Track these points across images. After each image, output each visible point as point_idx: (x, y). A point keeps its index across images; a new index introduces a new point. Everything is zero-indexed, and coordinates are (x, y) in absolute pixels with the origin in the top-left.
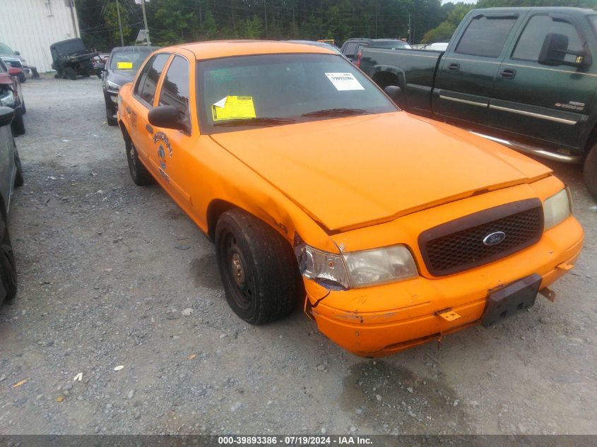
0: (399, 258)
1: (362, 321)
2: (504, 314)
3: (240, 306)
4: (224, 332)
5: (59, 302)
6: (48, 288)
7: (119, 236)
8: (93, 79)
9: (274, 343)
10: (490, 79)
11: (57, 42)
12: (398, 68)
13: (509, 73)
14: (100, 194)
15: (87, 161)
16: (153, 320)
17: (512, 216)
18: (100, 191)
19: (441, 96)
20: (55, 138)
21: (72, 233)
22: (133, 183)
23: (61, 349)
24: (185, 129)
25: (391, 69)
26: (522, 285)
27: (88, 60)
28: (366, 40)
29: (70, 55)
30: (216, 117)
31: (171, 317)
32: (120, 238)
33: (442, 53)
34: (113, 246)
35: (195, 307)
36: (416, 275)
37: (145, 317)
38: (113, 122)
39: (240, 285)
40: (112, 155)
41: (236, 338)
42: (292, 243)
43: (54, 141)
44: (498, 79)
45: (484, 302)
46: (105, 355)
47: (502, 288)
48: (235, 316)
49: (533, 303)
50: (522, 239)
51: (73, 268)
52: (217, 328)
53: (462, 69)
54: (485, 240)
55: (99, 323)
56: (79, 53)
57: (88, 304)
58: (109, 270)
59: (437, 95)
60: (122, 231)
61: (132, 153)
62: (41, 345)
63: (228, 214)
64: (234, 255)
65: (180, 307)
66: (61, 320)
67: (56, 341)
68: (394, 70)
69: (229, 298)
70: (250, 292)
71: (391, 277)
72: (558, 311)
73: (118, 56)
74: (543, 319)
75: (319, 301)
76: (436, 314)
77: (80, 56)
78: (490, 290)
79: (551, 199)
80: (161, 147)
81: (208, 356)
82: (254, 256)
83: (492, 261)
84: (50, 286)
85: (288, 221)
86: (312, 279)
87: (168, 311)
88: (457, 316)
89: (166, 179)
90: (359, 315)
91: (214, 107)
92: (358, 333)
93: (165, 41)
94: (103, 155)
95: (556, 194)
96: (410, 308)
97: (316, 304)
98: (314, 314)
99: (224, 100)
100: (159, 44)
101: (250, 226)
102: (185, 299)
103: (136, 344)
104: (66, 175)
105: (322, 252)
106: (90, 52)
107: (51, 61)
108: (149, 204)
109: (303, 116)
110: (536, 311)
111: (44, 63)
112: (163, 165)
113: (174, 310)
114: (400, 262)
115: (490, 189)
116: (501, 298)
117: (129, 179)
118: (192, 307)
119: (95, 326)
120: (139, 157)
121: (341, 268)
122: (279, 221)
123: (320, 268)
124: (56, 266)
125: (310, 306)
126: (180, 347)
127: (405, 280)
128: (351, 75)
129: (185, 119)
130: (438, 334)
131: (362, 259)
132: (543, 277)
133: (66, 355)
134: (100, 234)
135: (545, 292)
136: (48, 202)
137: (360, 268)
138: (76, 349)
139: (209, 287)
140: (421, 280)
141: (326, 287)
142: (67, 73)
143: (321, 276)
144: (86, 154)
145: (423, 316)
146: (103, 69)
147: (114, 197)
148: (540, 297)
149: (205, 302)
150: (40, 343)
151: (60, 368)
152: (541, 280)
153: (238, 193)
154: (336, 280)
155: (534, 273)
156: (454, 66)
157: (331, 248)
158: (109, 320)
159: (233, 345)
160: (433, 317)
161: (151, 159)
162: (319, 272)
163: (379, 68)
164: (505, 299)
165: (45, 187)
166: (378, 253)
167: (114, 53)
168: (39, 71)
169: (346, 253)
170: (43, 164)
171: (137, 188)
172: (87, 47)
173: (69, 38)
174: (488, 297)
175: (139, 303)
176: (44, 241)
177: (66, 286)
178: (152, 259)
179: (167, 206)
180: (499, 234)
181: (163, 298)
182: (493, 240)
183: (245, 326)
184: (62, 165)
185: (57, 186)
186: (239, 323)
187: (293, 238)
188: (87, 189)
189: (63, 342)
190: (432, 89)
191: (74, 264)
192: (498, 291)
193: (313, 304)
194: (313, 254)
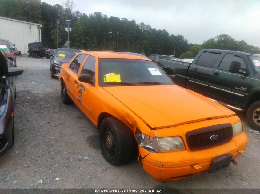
0: (178, 142)
1: (162, 166)
2: (217, 169)
3: (108, 158)
4: (101, 168)
5: (32, 149)
6: (27, 143)
7: (57, 124)
8: (44, 59)
9: (122, 174)
10: (209, 75)
11: (31, 42)
12: (173, 67)
13: (217, 74)
14: (48, 106)
15: (43, 92)
16: (71, 160)
17: (221, 129)
18: (49, 105)
19: (189, 80)
20: (29, 81)
21: (37, 121)
22: (63, 103)
23: (33, 169)
24: (93, 84)
25: (169, 68)
26: (225, 157)
27: (43, 51)
28: (159, 55)
29: (36, 48)
30: (105, 80)
31: (79, 160)
32: (58, 125)
33: (190, 64)
34: (54, 128)
35: (89, 156)
36: (184, 149)
37: (68, 159)
38: (54, 77)
39: (109, 148)
40: (54, 91)
41: (106, 171)
42: (134, 133)
43: (28, 83)
44: (212, 76)
45: (210, 162)
46: (52, 173)
47: (217, 157)
48: (106, 162)
49: (228, 166)
50: (225, 139)
51: (37, 136)
52: (98, 166)
53: (198, 71)
54: (211, 138)
55: (49, 160)
56: (40, 48)
57: (44, 151)
58: (53, 138)
59: (188, 80)
60: (58, 122)
61: (64, 90)
62: (24, 166)
63: (108, 118)
64: (108, 135)
65: (83, 156)
66: (33, 157)
67: (31, 165)
68: (171, 68)
69: (103, 154)
70: (113, 152)
71: (174, 149)
72: (237, 171)
73: (59, 51)
74: (232, 173)
75: (145, 156)
76: (192, 166)
77: (41, 49)
78: (212, 158)
79: (235, 124)
80: (81, 90)
81: (95, 177)
82: (118, 136)
83: (213, 147)
84: (28, 142)
85: (135, 123)
86: (143, 147)
87: (78, 157)
88: (200, 167)
89: (81, 102)
90: (162, 163)
91: (105, 77)
92: (160, 171)
93: (75, 47)
94: (49, 90)
95: (237, 122)
96: (182, 162)
97: (144, 158)
98: (143, 162)
99: (109, 74)
100: (73, 47)
101: (117, 124)
102: (84, 152)
103: (64, 170)
104: (34, 97)
105: (148, 137)
106: (45, 48)
107: (27, 50)
108: (69, 112)
109: (139, 83)
110: (229, 170)
111: (24, 50)
112: (80, 97)
113: (80, 157)
114: (178, 143)
115: (212, 118)
116: (217, 161)
117: (61, 101)
118: (88, 156)
119: (47, 161)
120: (68, 93)
121: (155, 143)
122: (130, 123)
123: (147, 143)
124: (30, 134)
125: (141, 158)
126: (83, 172)
127: (180, 151)
128: (157, 69)
129: (93, 80)
130: (192, 175)
131: (163, 141)
132: (233, 155)
133: (35, 172)
134: (49, 123)
135: (233, 161)
136: (27, 107)
137: (162, 145)
138: (39, 169)
139: (95, 148)
140: (186, 152)
141: (148, 151)
142: (34, 55)
143: (146, 146)
144: (42, 89)
145: (186, 166)
146: (52, 56)
147: (55, 108)
148: (231, 163)
149: (93, 154)
150: (24, 165)
151: (32, 177)
152: (232, 156)
153: (114, 110)
154: (152, 148)
155: (229, 153)
156: (195, 69)
157: (152, 135)
158: (53, 159)
159: (105, 173)
160: (190, 167)
161: (74, 94)
162: (146, 144)
163: (164, 67)
164: (218, 162)
165: (25, 101)
166: (170, 139)
167: (58, 50)
168: (21, 53)
169: (158, 138)
170: (24, 92)
171: (64, 105)
172: (44, 46)
173: (36, 42)
174: (212, 161)
175: (65, 153)
176: (25, 123)
177: (34, 143)
178: (70, 135)
179: (76, 114)
180: (216, 136)
181: (75, 151)
182: (214, 138)
183: (109, 166)
184: (32, 92)
185: (30, 101)
186: (107, 165)
187: (135, 130)
188: (43, 103)
189: (34, 166)
190: (186, 77)
191: (38, 134)
192: (215, 159)
193: (142, 157)
194: (144, 137)
